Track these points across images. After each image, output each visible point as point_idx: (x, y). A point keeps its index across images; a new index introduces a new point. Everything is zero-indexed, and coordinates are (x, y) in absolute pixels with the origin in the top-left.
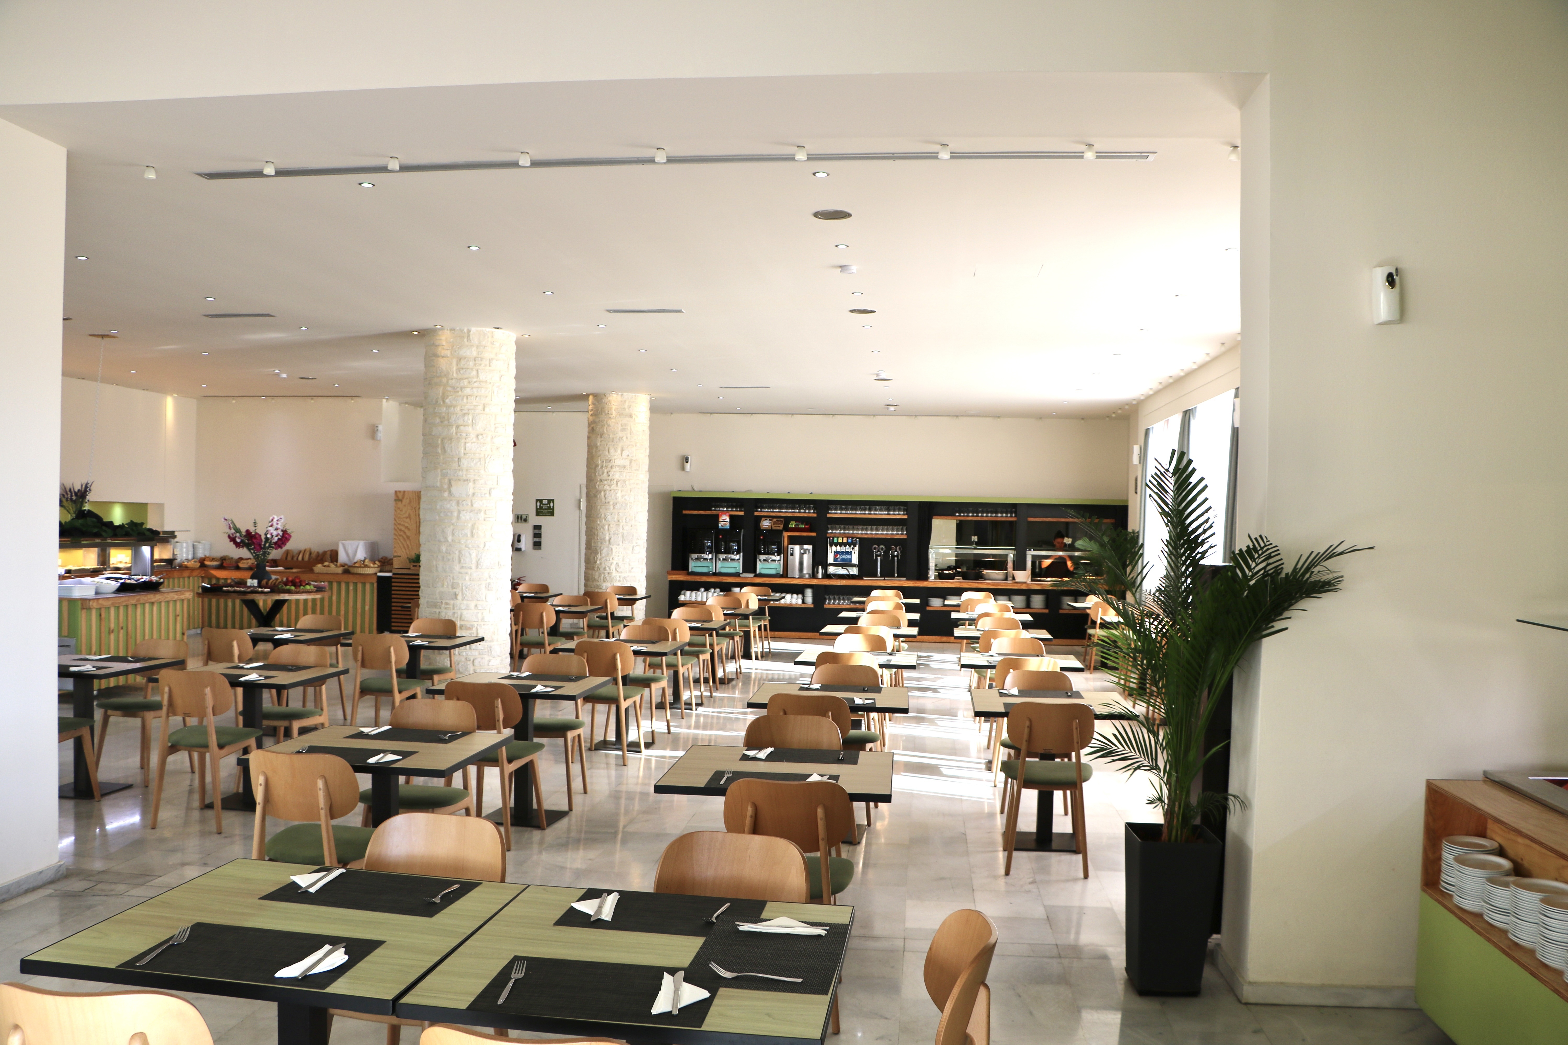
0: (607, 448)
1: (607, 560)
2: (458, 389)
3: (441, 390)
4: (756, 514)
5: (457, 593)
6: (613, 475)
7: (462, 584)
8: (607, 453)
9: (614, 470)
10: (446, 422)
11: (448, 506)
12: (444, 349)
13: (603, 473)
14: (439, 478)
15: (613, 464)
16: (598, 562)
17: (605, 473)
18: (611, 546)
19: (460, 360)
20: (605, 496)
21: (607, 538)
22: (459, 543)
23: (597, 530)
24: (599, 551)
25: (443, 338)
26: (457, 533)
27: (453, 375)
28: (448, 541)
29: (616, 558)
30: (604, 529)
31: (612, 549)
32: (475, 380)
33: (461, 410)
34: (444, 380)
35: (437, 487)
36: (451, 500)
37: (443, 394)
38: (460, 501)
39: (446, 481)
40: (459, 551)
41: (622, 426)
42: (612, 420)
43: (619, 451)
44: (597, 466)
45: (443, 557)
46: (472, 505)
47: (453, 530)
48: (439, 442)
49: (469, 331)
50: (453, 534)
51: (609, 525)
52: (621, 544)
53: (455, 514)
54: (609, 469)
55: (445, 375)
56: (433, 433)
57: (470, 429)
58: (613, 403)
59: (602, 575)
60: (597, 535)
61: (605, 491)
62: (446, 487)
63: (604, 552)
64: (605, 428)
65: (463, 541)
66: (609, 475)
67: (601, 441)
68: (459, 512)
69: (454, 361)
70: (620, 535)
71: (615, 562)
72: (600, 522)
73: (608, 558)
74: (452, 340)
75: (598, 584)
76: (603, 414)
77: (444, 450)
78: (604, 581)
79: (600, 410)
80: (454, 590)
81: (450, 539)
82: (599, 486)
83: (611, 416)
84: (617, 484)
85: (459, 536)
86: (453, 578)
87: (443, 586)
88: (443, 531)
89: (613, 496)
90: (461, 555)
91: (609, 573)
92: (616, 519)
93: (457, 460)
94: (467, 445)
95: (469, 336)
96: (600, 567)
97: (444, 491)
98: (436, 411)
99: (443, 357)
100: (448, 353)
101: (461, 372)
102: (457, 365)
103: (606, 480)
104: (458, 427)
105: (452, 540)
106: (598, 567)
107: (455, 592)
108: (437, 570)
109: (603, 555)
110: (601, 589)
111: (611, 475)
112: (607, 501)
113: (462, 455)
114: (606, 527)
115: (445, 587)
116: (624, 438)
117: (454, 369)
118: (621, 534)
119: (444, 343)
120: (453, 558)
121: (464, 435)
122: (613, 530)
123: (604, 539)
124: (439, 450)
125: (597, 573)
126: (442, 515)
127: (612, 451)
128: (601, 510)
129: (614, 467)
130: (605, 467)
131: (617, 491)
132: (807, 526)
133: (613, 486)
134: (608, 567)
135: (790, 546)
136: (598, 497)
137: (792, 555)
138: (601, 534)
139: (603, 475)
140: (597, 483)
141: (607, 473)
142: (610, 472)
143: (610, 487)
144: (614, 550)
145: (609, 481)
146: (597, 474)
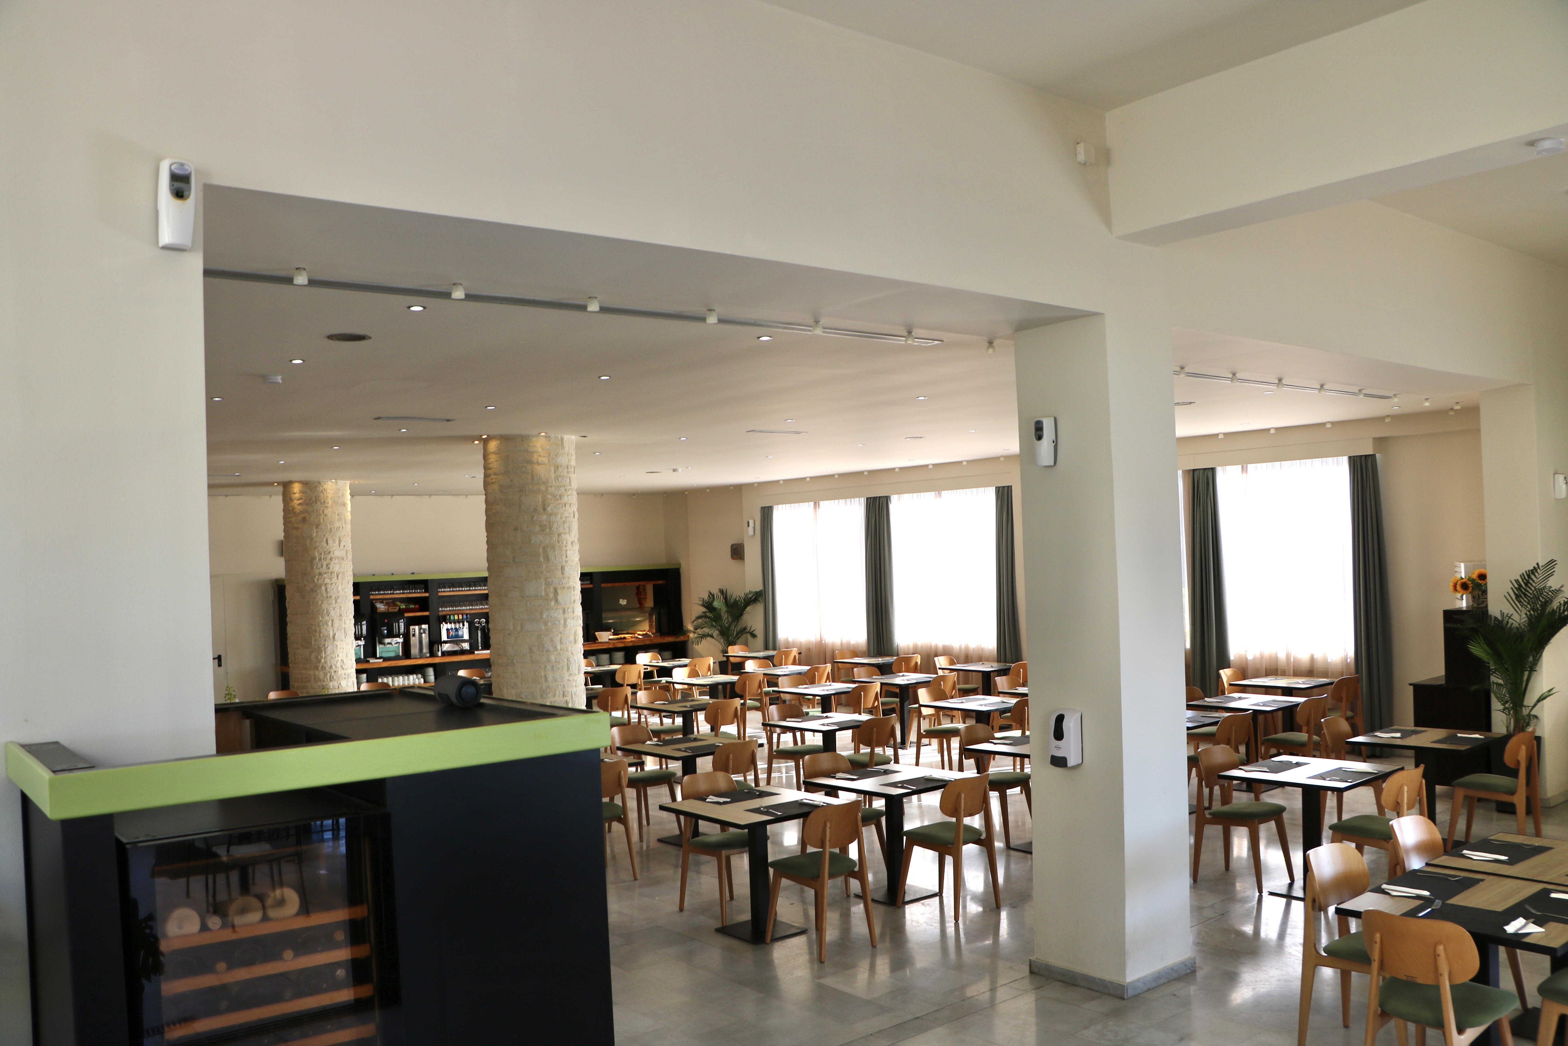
0: (325, 539)
1: (332, 658)
2: (558, 497)
3: (540, 497)
4: (371, 597)
5: (568, 701)
6: (333, 568)
7: (571, 691)
8: (325, 544)
9: (334, 561)
10: (548, 530)
11: (556, 615)
12: (540, 456)
13: (322, 566)
14: (543, 587)
15: (332, 555)
16: (323, 661)
17: (325, 566)
18: (335, 643)
19: (558, 467)
20: (326, 590)
21: (331, 635)
22: (567, 650)
23: (319, 626)
24: (323, 649)
25: (539, 445)
26: (565, 640)
27: (552, 482)
28: (557, 650)
29: (341, 655)
30: (327, 625)
31: (337, 646)
32: (569, 487)
33: (561, 518)
34: (543, 488)
35: (542, 596)
36: (557, 609)
37: (544, 501)
38: (566, 609)
39: (552, 590)
40: (567, 659)
41: (338, 515)
42: (329, 509)
43: (337, 542)
44: (314, 558)
45: (553, 667)
46: (574, 612)
47: (561, 639)
48: (541, 550)
49: (562, 440)
50: (561, 643)
51: (333, 621)
52: (344, 639)
53: (562, 622)
54: (328, 561)
55: (544, 483)
56: (533, 542)
57: (567, 536)
58: (328, 491)
59: (329, 675)
60: (320, 632)
61: (326, 585)
62: (552, 595)
63: (329, 650)
64: (322, 517)
65: (570, 649)
66: (329, 568)
67: (317, 532)
68: (565, 620)
69: (552, 469)
70: (343, 631)
71: (340, 659)
72: (323, 617)
73: (333, 656)
74: (548, 447)
75: (324, 684)
76: (319, 503)
77: (547, 559)
78: (331, 680)
79: (314, 499)
80: (565, 698)
81: (559, 648)
82: (318, 580)
83: (328, 505)
84: (338, 576)
85: (566, 644)
86: (564, 686)
87: (554, 696)
88: (552, 641)
89: (334, 590)
90: (569, 663)
93: (560, 567)
94: (568, 552)
95: (562, 444)
96: (325, 665)
97: (551, 601)
98: (535, 519)
99: (538, 464)
100: (545, 460)
101: (560, 479)
102: (555, 472)
103: (326, 573)
104: (559, 535)
105: (561, 650)
106: (323, 667)
107: (567, 700)
108: (546, 680)
109: (328, 653)
111: (331, 568)
112: (329, 595)
113: (564, 563)
115: (557, 696)
116: (341, 528)
117: (553, 476)
118: (343, 629)
119: (540, 450)
120: (562, 667)
121: (565, 542)
122: (336, 625)
124: (542, 559)
125: (321, 673)
126: (549, 624)
127: (330, 542)
128: (323, 606)
129: (334, 559)
130: (324, 559)
131: (338, 584)
132: (417, 606)
133: (334, 579)
134: (334, 665)
135: (412, 627)
136: (319, 591)
137: (414, 635)
138: (324, 630)
139: (322, 568)
140: (315, 577)
141: (327, 565)
142: (329, 564)
143: (331, 581)
144: (339, 647)
145: (329, 574)
146: (315, 567)
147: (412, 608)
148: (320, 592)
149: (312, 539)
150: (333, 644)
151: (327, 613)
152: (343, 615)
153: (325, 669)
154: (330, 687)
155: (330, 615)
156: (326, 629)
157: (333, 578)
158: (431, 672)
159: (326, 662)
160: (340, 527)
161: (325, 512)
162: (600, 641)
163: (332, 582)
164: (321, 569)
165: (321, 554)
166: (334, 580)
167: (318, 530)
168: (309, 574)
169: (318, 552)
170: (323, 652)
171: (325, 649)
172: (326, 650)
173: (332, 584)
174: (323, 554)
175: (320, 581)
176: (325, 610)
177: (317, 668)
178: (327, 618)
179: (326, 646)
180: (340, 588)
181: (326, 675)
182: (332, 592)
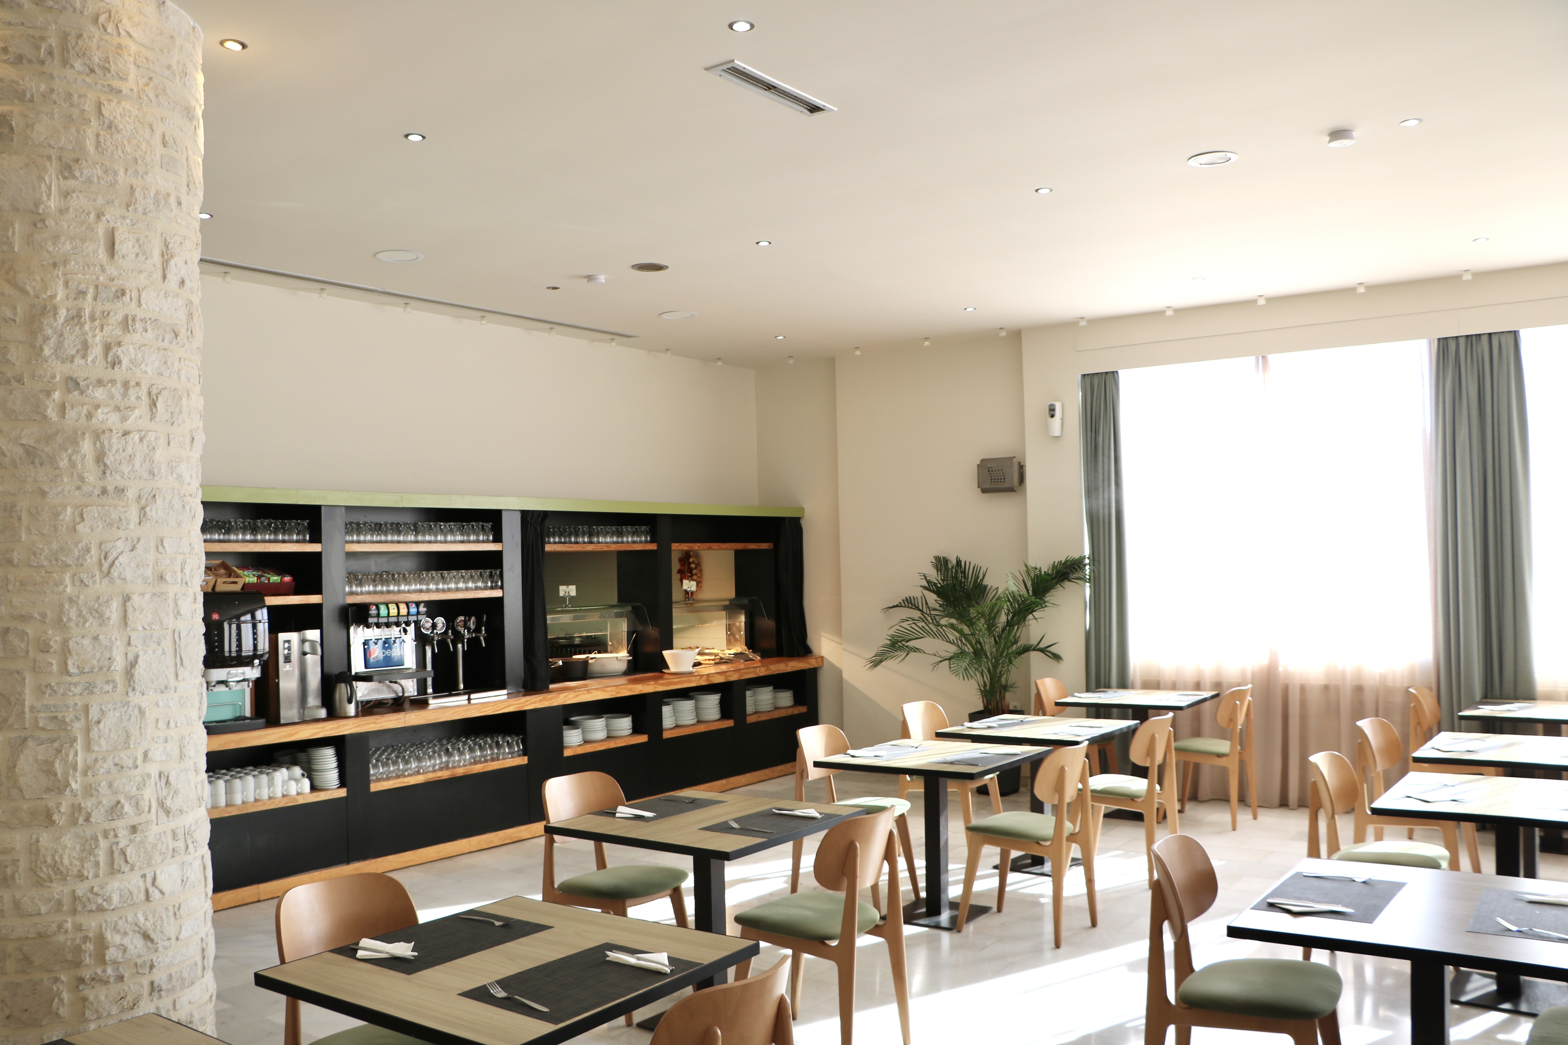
0: (101, 230)
1: (120, 767)
8: (102, 255)
9: (136, 337)
13: (85, 347)
15: (133, 309)
17: (96, 351)
18: (135, 699)
20: (100, 458)
21: (119, 664)
23: (60, 623)
24: (77, 727)
29: (157, 754)
30: (102, 619)
31: (142, 712)
41: (165, 144)
42: (127, 105)
44: (47, 310)
51: (127, 599)
52: (172, 683)
54: (112, 330)
59: (103, 844)
60: (65, 651)
64: (90, 132)
66: (115, 363)
67: (66, 194)
70: (167, 644)
71: (153, 769)
75: (81, 889)
76: (78, 65)
78: (113, 871)
83: (124, 87)
84: (153, 404)
89: (137, 462)
91: (134, 829)
92: (149, 572)
96: (88, 804)
103: (100, 383)
106: (76, 809)
110: (101, 909)
111: (125, 361)
112: (111, 482)
114: (113, 612)
116: (172, 200)
118: (169, 638)
122: (140, 619)
123: (106, 667)
125: (68, 840)
127: (125, 245)
129: (139, 325)
130: (93, 319)
131: (151, 436)
132: (287, 579)
133: (137, 412)
134: (129, 798)
135: (282, 636)
136: (64, 463)
137: (288, 659)
138: (86, 642)
139: (84, 357)
140: (48, 394)
141: (107, 348)
142: (119, 344)
143: (124, 419)
144: (151, 715)
145: (117, 391)
146: (47, 352)
147: (275, 584)
148: (73, 465)
149: (37, 220)
150: (127, 704)
151: (100, 564)
152: (168, 577)
153: (87, 819)
154: (108, 900)
155: (115, 573)
156: (96, 638)
157: (131, 408)
158: (328, 758)
159: (89, 790)
160: (168, 195)
161: (105, 112)
162: (673, 669)
163: (128, 425)
164: (78, 361)
165: (82, 293)
166: (138, 417)
167: (71, 183)
168: (20, 380)
169: (66, 284)
170: (79, 746)
171: (88, 730)
172: (94, 734)
173: (126, 433)
174: (90, 296)
175: (71, 414)
176: (94, 551)
177: (48, 818)
178: (99, 586)
179: (94, 714)
180: (159, 455)
181: (88, 847)
182: (126, 469)
